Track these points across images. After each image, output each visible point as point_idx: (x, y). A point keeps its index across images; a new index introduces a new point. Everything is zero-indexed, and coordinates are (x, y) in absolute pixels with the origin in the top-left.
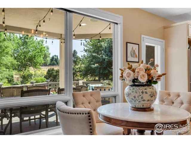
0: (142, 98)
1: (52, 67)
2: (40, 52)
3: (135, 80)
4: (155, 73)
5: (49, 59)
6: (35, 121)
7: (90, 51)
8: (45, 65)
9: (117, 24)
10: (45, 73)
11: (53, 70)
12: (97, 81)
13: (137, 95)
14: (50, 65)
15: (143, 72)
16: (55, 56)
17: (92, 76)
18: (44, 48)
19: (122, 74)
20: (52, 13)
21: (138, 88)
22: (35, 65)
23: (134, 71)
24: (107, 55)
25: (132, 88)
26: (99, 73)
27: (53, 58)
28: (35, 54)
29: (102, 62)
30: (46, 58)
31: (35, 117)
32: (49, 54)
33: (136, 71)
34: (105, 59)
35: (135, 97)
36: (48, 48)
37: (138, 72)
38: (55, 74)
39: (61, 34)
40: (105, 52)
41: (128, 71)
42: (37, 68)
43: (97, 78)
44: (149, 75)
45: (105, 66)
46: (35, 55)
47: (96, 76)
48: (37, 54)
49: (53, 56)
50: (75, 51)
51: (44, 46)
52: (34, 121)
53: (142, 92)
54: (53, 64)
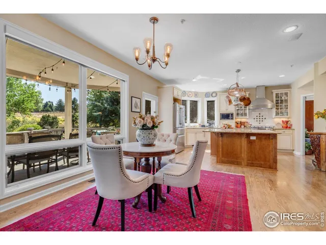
0: (149, 137)
1: (48, 114)
2: (31, 97)
3: (144, 126)
4: (157, 121)
5: (41, 105)
6: (40, 167)
7: (92, 100)
8: (37, 111)
9: (124, 81)
10: (39, 120)
11: (49, 116)
12: (98, 127)
13: (145, 136)
14: (43, 111)
15: (149, 120)
16: (49, 102)
17: (93, 123)
18: (36, 93)
19: (135, 121)
20: (63, 64)
21: (146, 131)
22: (24, 111)
23: (143, 119)
24: (109, 104)
25: (142, 131)
26: (101, 120)
27: (47, 104)
28: (24, 98)
29: (103, 110)
30: (37, 104)
31: (40, 163)
32: (42, 100)
33: (145, 119)
34: (106, 108)
35: (144, 137)
36: (40, 93)
37: (147, 120)
38: (51, 121)
39: (67, 83)
40: (107, 101)
41: (139, 119)
42: (26, 114)
43: (98, 125)
44: (153, 122)
45: (106, 114)
46: (23, 100)
47: (97, 123)
48: (27, 99)
49: (47, 102)
50: (75, 99)
51: (36, 91)
52: (38, 166)
53: (149, 134)
54: (47, 111)
